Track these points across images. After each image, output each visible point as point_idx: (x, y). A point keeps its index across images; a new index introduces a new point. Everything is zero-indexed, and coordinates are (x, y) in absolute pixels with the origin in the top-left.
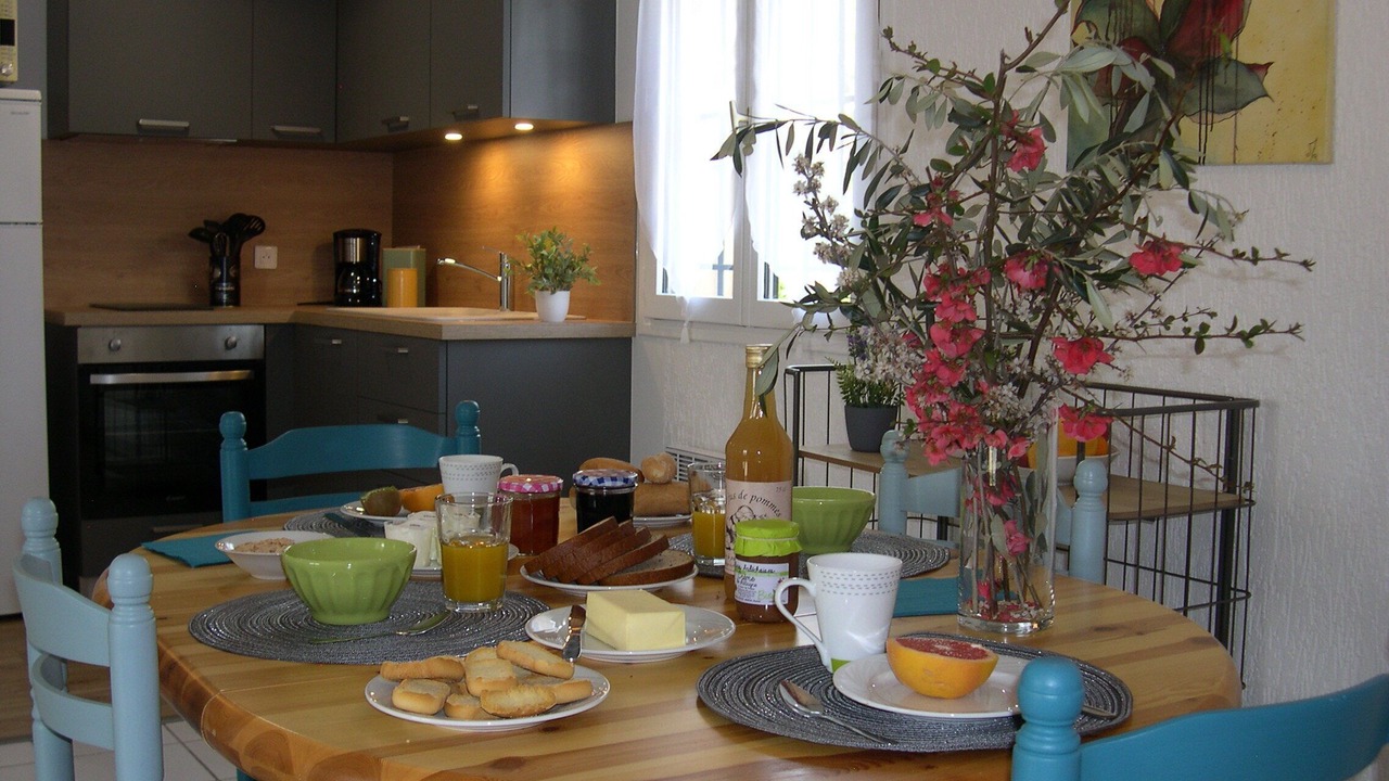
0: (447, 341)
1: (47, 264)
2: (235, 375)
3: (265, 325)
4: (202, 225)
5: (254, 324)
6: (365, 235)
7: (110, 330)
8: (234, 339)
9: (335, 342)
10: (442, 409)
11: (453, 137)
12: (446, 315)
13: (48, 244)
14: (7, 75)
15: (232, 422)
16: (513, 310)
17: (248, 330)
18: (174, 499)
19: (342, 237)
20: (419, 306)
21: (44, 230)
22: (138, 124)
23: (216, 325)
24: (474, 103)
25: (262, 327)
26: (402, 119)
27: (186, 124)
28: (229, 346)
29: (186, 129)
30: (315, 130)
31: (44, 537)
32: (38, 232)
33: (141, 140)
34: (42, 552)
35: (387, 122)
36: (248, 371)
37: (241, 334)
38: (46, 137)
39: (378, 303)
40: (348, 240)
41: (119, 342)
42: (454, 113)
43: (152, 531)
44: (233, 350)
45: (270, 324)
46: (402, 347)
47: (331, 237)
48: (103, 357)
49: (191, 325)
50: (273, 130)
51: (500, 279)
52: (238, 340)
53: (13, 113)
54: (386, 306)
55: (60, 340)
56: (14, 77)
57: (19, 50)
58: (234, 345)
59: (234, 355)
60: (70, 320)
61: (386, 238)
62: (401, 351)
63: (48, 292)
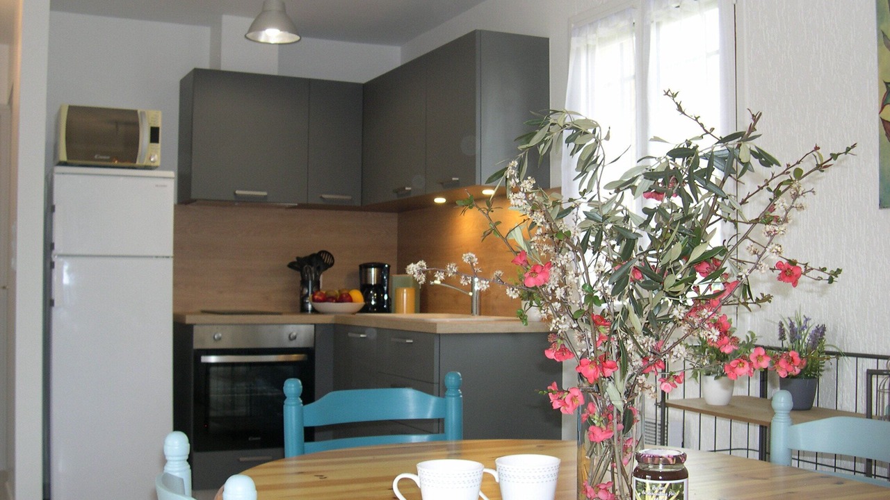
0: (439, 334)
1: (176, 285)
2: (294, 357)
3: (315, 325)
4: (295, 260)
5: (307, 324)
6: (380, 267)
7: (215, 327)
8: (294, 334)
9: (362, 336)
10: (436, 380)
11: (440, 200)
12: (436, 318)
13: (177, 271)
14: (154, 162)
15: (293, 387)
16: (480, 314)
17: (303, 328)
18: (254, 439)
19: (365, 268)
20: (416, 312)
21: (174, 262)
22: (235, 194)
23: (283, 324)
24: (456, 177)
25: (313, 326)
26: (407, 189)
27: (265, 194)
28: (292, 338)
29: (265, 197)
30: (348, 197)
31: (180, 461)
32: (170, 263)
33: (236, 204)
34: (179, 471)
35: (396, 192)
36: (303, 355)
37: (299, 331)
38: (176, 203)
39: (388, 311)
40: (369, 269)
41: (220, 335)
42: (442, 183)
43: (239, 460)
44: (294, 341)
45: (318, 324)
46: (408, 339)
47: (358, 268)
48: (210, 345)
49: (267, 324)
50: (321, 197)
51: (471, 294)
52: (297, 334)
53: (157, 186)
54: (395, 312)
55: (182, 333)
56: (158, 163)
57: (162, 147)
58: (295, 338)
59: (293, 344)
60: (189, 320)
61: (394, 269)
62: (408, 341)
63: (176, 302)
